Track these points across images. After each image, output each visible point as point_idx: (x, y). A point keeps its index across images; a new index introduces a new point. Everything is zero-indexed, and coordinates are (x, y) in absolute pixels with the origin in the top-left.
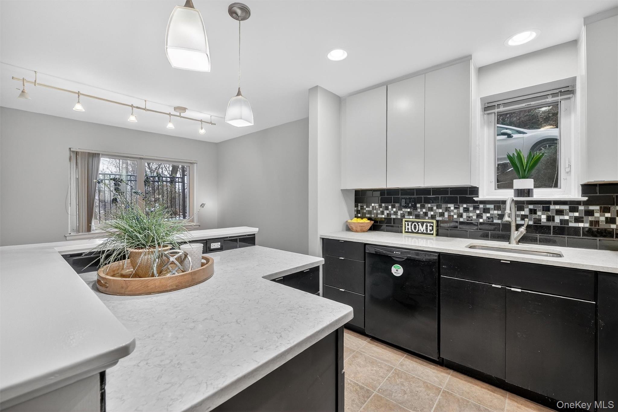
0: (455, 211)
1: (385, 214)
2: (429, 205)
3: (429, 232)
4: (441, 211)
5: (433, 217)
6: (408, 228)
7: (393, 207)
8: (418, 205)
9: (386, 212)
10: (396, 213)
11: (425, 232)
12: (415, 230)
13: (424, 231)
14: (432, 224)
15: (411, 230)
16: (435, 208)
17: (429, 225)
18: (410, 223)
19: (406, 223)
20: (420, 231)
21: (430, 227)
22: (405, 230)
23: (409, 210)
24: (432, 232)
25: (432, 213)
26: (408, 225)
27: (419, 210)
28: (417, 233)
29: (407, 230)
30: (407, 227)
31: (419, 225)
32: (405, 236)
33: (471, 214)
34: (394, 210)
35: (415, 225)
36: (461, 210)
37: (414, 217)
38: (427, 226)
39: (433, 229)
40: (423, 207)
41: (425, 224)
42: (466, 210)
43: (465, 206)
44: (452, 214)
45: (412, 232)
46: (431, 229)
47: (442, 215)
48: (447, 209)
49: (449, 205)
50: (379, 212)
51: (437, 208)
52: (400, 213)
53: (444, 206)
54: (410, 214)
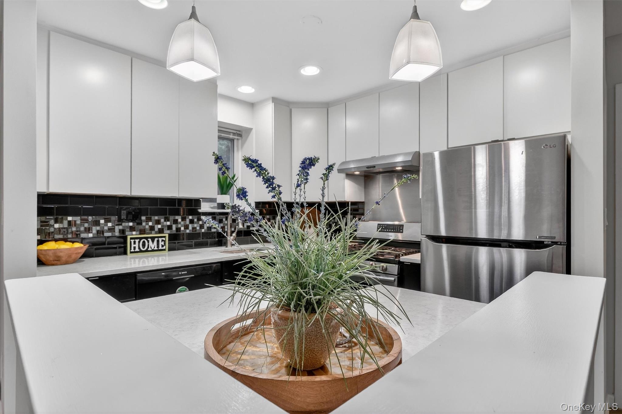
0: (182, 223)
1: (94, 231)
2: (156, 218)
3: (160, 248)
4: (168, 223)
5: (161, 231)
6: (135, 248)
7: (107, 221)
8: (143, 218)
9: (95, 229)
10: (111, 230)
11: (156, 248)
12: (144, 248)
13: (154, 248)
14: (164, 239)
15: (139, 248)
16: (162, 220)
17: (160, 239)
18: (137, 241)
19: (132, 241)
20: (150, 249)
21: (162, 242)
22: (131, 249)
23: (131, 224)
24: (164, 248)
25: (160, 226)
26: (135, 243)
27: (144, 224)
28: (147, 251)
29: (132, 250)
30: (133, 246)
31: (148, 242)
32: (131, 258)
33: (195, 225)
34: (110, 224)
35: (144, 242)
36: (188, 222)
37: (138, 233)
38: (158, 241)
39: (165, 243)
40: (149, 220)
41: (156, 239)
42: (192, 222)
43: (190, 217)
44: (179, 226)
45: (141, 251)
46: (163, 244)
47: (170, 227)
48: (176, 222)
49: (177, 217)
50: (82, 229)
51: (165, 221)
52: (117, 228)
53: (172, 218)
54: (132, 229)
